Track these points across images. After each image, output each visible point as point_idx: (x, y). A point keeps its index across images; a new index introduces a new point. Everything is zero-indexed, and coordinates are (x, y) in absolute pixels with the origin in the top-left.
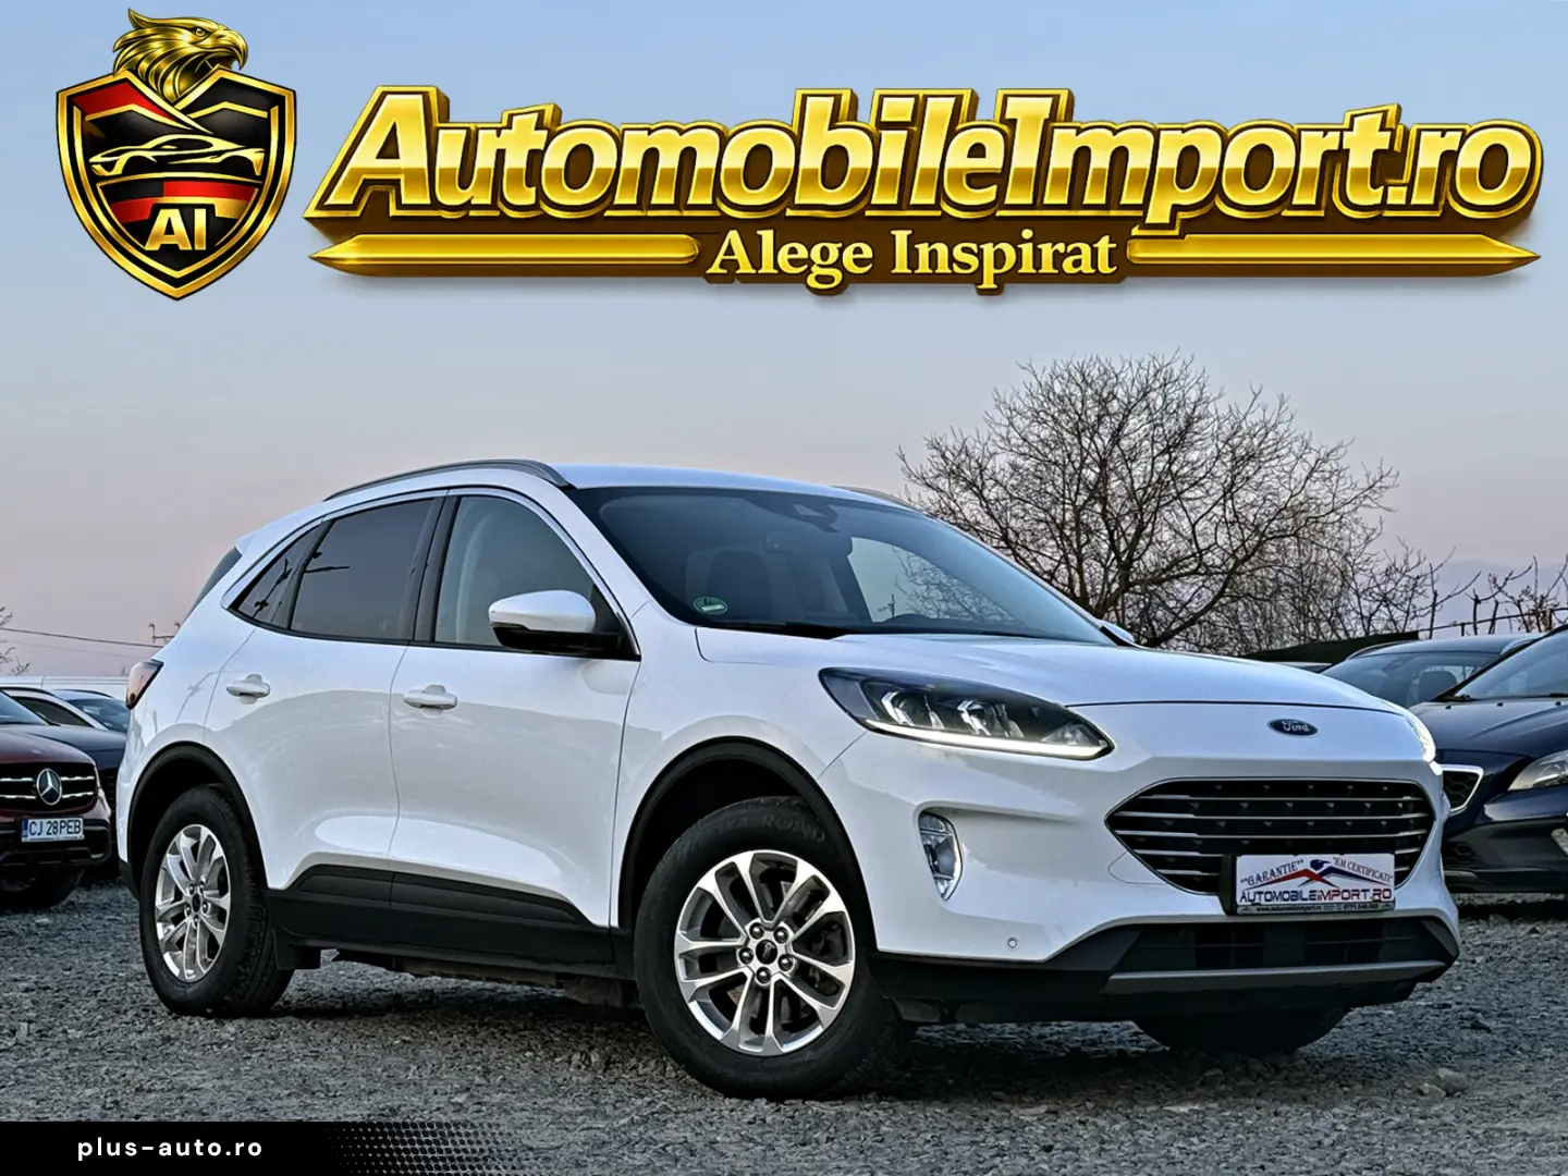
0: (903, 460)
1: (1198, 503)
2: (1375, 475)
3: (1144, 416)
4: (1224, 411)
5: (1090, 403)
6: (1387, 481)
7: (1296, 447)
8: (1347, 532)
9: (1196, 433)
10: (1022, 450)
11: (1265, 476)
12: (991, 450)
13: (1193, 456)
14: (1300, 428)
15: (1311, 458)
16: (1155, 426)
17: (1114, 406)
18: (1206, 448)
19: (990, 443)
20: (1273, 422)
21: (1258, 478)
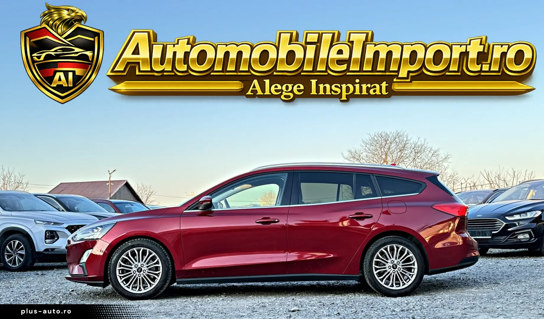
0: (343, 154)
1: (407, 162)
2: (446, 155)
3: (395, 143)
4: (412, 142)
5: (383, 141)
6: (449, 156)
7: (429, 149)
8: (441, 168)
9: (406, 147)
10: (369, 152)
11: (422, 156)
12: (362, 151)
13: (406, 152)
14: (429, 145)
15: (432, 152)
16: (397, 146)
17: (388, 142)
18: (408, 150)
19: (361, 150)
20: (423, 144)
21: (420, 156)
